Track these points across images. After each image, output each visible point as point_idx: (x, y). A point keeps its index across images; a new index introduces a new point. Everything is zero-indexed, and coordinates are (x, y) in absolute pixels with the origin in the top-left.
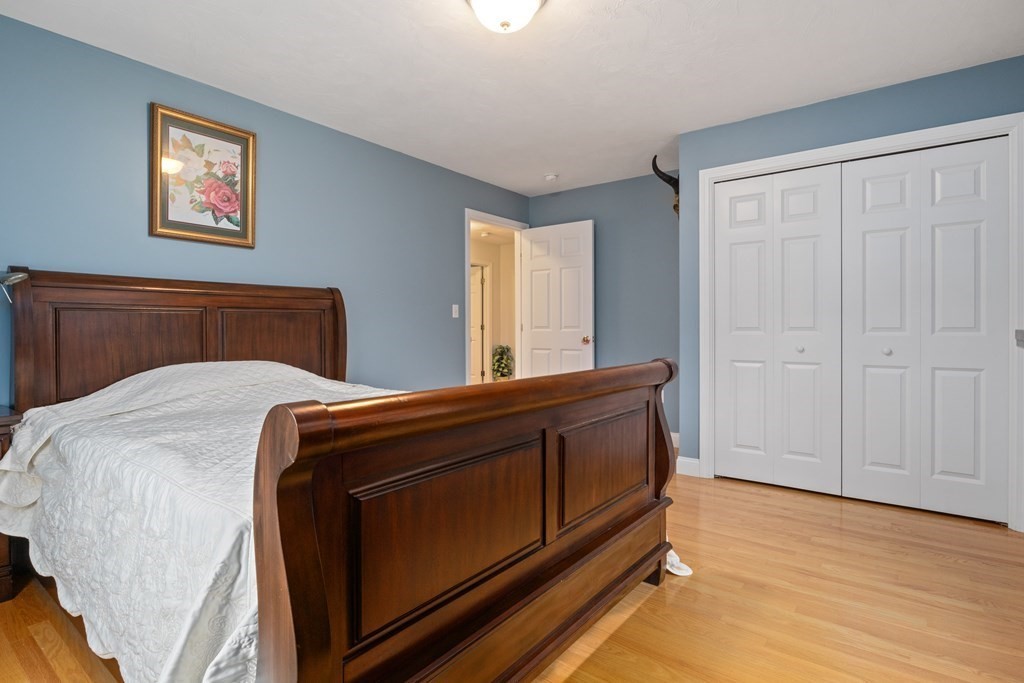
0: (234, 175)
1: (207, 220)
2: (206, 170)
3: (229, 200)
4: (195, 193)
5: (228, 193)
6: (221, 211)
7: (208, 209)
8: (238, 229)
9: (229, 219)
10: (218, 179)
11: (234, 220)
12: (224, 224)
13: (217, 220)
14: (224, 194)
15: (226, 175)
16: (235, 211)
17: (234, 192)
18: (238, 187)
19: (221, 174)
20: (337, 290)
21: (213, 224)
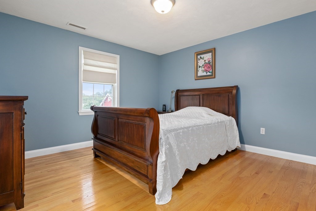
0: (210, 61)
1: (205, 74)
2: (204, 62)
3: (209, 67)
4: (202, 68)
5: (209, 66)
6: (207, 71)
7: (205, 71)
8: (211, 74)
9: (209, 72)
10: (207, 63)
11: (210, 72)
12: (209, 74)
13: (207, 73)
14: (208, 66)
15: (208, 61)
16: (210, 70)
17: (210, 65)
18: (211, 64)
19: (207, 62)
20: (238, 86)
21: (206, 74)
